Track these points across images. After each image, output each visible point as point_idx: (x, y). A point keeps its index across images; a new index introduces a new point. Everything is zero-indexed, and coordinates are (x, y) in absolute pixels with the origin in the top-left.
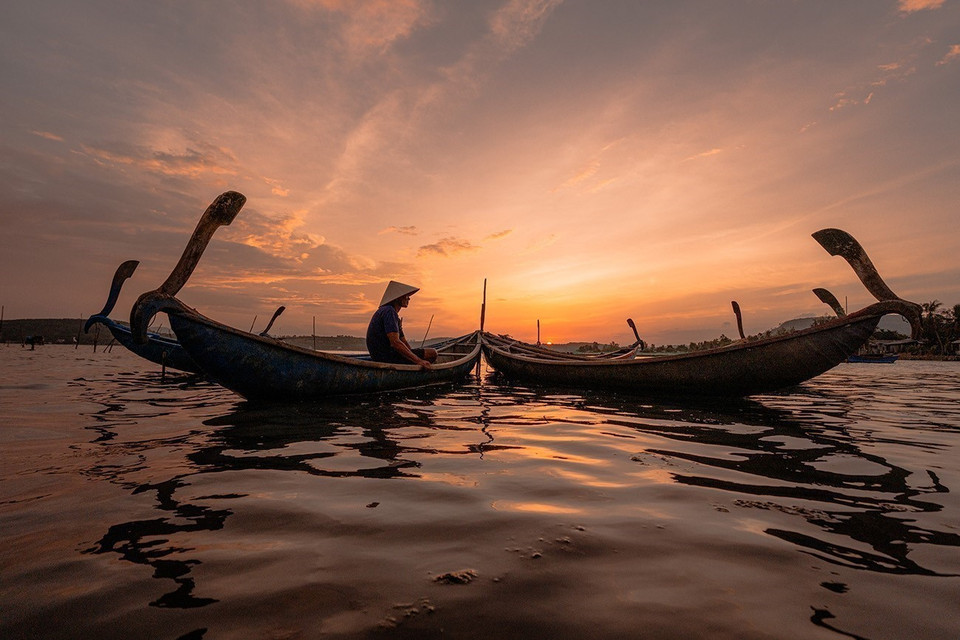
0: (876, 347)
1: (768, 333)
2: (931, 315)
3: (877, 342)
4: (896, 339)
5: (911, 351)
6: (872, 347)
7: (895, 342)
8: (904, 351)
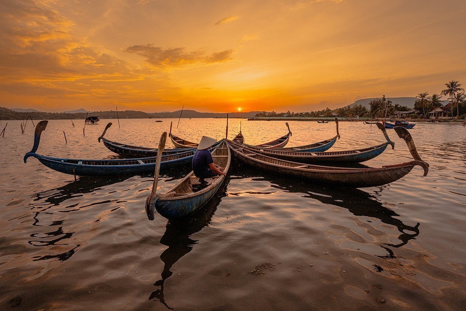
0: (397, 115)
1: (349, 107)
2: (423, 99)
3: (398, 112)
4: (406, 110)
5: (411, 116)
6: (395, 114)
7: (405, 112)
8: (408, 117)
